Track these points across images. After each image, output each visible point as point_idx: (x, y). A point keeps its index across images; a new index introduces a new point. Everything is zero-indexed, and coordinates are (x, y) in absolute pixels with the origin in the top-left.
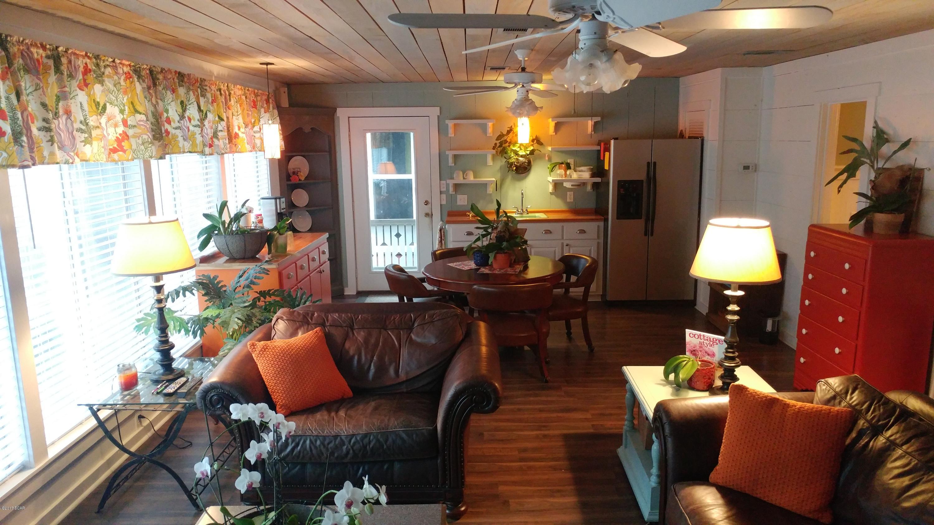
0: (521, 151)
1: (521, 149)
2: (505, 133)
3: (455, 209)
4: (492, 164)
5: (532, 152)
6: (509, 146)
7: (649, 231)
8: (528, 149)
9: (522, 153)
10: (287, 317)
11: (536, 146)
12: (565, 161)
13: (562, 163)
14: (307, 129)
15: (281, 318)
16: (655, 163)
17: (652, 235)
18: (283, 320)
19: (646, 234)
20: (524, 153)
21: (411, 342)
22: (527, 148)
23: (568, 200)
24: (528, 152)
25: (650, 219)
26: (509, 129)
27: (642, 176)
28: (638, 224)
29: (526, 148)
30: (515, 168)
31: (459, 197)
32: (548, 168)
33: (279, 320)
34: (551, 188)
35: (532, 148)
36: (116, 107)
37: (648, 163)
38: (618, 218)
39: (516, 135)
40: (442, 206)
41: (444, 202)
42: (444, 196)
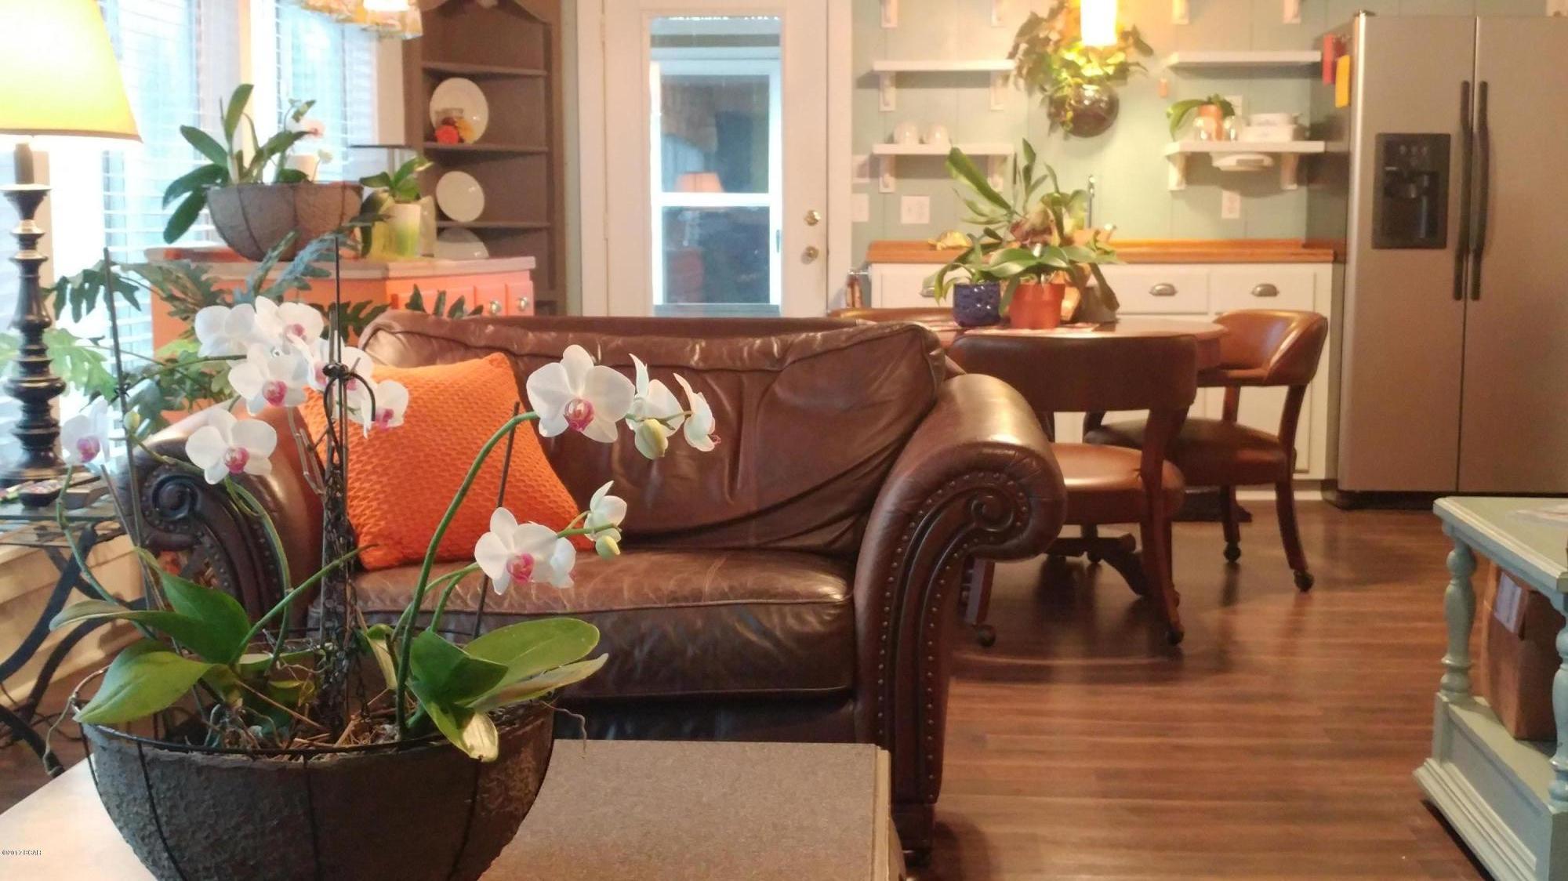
0: (1088, 66)
1: (1089, 61)
2: (1044, 13)
3: (893, 236)
4: (1002, 106)
5: (1123, 71)
6: (1056, 51)
7: (1467, 286)
8: (1110, 61)
9: (1092, 70)
10: (403, 325)
11: (1134, 56)
12: (1217, 96)
13: (1210, 102)
15: (388, 329)
16: (1484, 86)
17: (1476, 296)
18: (393, 334)
19: (1458, 294)
20: (1099, 72)
21: (773, 405)
22: (1107, 58)
23: (1225, 214)
24: (1110, 70)
25: (1473, 248)
26: (1056, 5)
27: (1445, 121)
28: (1439, 263)
29: (1103, 56)
30: (1070, 114)
31: (907, 201)
32: (1169, 115)
33: (381, 335)
34: (1173, 177)
35: (1120, 57)
37: (1466, 87)
38: (1378, 245)
39: (1078, 21)
40: (856, 226)
41: (864, 217)
42: (864, 198)
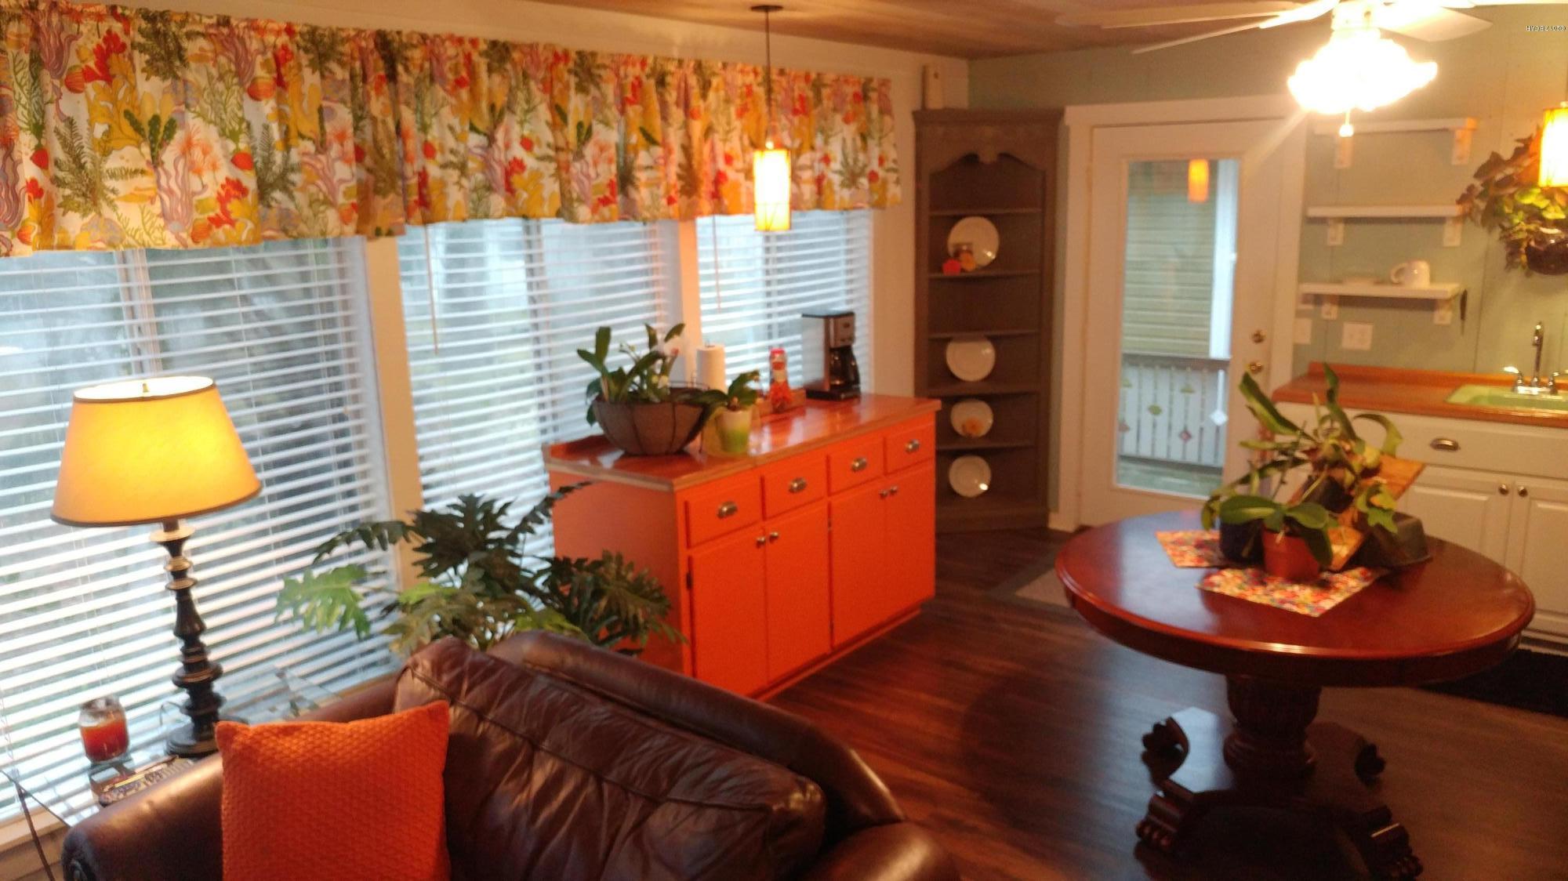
0: (1551, 208)
2: (1507, 154)
3: (1332, 359)
4: (1457, 243)
6: (1515, 193)
14: (988, 156)
15: (414, 667)
18: (413, 675)
26: (1521, 145)
30: (1528, 255)
31: (1349, 328)
36: (212, 126)
39: (1538, 162)
40: (1297, 349)
41: (1306, 339)
42: (1306, 324)
